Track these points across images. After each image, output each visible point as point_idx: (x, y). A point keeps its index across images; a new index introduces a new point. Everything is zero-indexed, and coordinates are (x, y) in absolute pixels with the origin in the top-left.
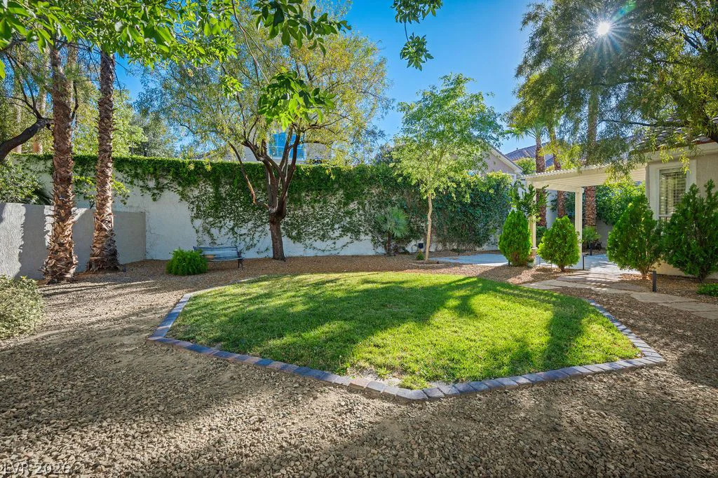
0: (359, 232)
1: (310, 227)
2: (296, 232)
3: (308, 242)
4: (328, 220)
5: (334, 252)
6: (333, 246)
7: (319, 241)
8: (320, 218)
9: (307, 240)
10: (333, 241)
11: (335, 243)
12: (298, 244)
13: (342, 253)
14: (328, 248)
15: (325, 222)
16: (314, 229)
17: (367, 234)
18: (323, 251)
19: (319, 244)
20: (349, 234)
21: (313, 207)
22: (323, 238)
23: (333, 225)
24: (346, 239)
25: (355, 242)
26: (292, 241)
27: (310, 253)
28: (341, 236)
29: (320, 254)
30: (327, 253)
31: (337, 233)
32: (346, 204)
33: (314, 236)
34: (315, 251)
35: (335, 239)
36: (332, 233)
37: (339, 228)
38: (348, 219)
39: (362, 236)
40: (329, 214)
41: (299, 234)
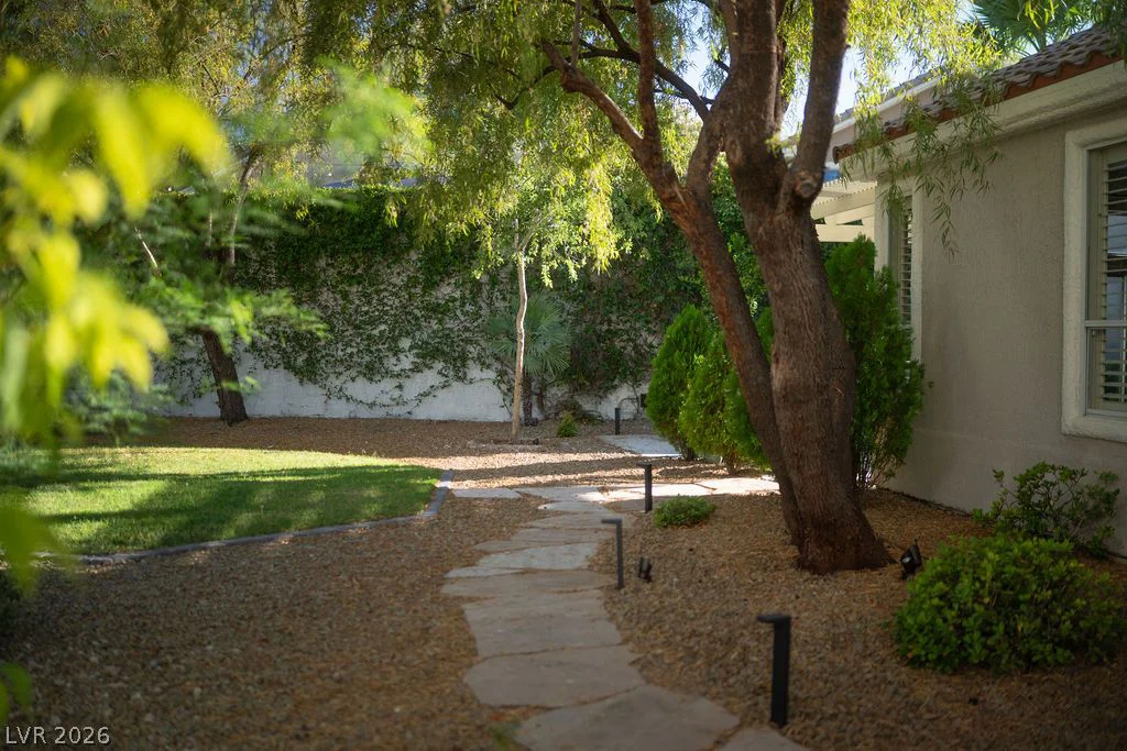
0: (464, 358)
1: (340, 346)
2: (306, 356)
3: (334, 382)
4: (383, 327)
5: (396, 411)
6: (396, 393)
7: (361, 381)
8: (364, 322)
9: (332, 377)
10: (395, 382)
11: (400, 387)
12: (311, 388)
13: (422, 413)
14: (385, 400)
15: (376, 332)
16: (349, 350)
17: (488, 367)
18: (372, 405)
19: (362, 389)
20: (439, 365)
21: (345, 296)
22: (371, 372)
23: (395, 340)
24: (430, 377)
25: (456, 385)
26: (295, 381)
27: (339, 410)
28: (416, 369)
29: (364, 413)
30: (379, 413)
31: (407, 362)
32: (430, 285)
33: (349, 368)
34: (352, 406)
35: (399, 375)
36: (393, 360)
37: (411, 348)
38: (435, 325)
39: (474, 371)
40: (386, 313)
41: (310, 362)
